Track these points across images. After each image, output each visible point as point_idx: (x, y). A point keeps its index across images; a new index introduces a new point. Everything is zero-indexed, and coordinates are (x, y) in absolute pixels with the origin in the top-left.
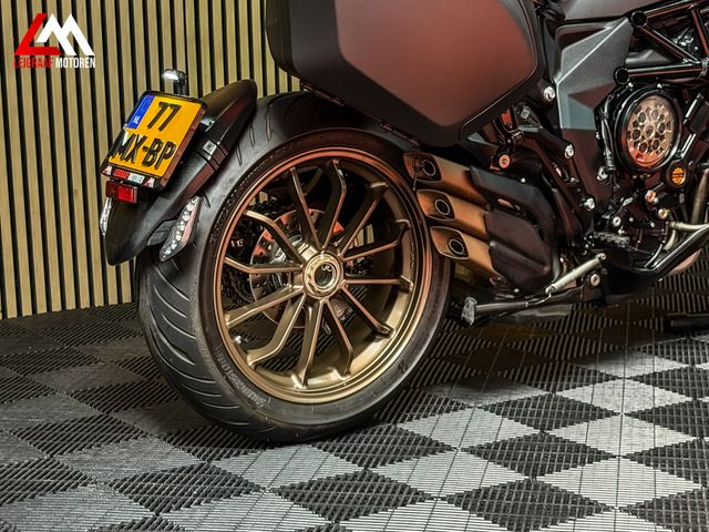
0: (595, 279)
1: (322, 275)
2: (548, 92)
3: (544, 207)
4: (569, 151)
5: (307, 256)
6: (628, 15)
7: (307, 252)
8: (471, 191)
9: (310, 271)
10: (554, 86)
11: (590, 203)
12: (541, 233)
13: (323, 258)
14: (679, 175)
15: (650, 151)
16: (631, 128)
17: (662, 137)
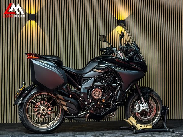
0: (88, 115)
1: (43, 110)
2: (80, 87)
3: (76, 103)
4: (82, 95)
5: (41, 107)
6: (94, 77)
7: (42, 107)
8: (64, 99)
9: (42, 109)
10: (81, 86)
11: (86, 103)
12: (75, 106)
13: (44, 108)
14: (104, 101)
15: (97, 96)
16: (93, 93)
17: (99, 95)
